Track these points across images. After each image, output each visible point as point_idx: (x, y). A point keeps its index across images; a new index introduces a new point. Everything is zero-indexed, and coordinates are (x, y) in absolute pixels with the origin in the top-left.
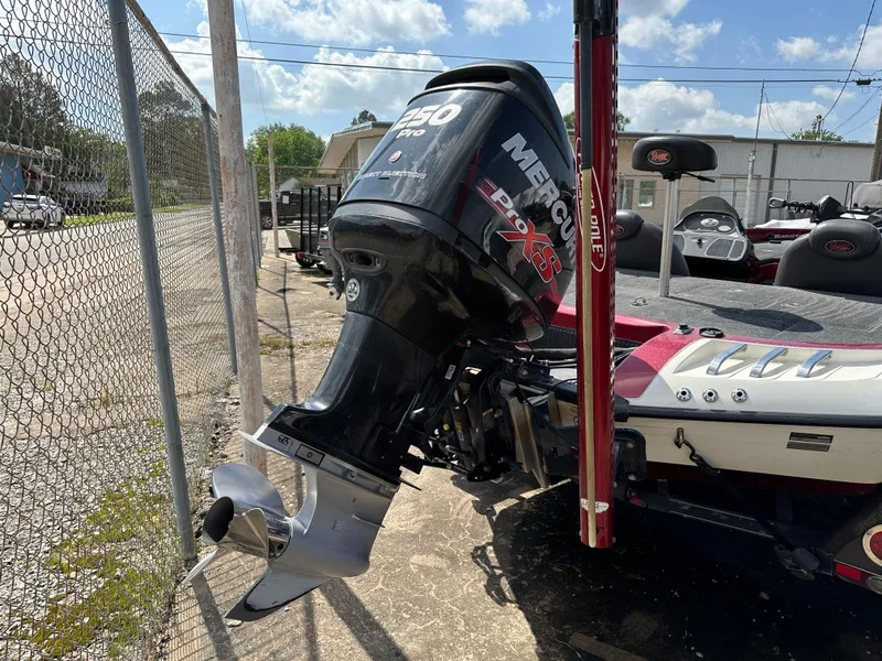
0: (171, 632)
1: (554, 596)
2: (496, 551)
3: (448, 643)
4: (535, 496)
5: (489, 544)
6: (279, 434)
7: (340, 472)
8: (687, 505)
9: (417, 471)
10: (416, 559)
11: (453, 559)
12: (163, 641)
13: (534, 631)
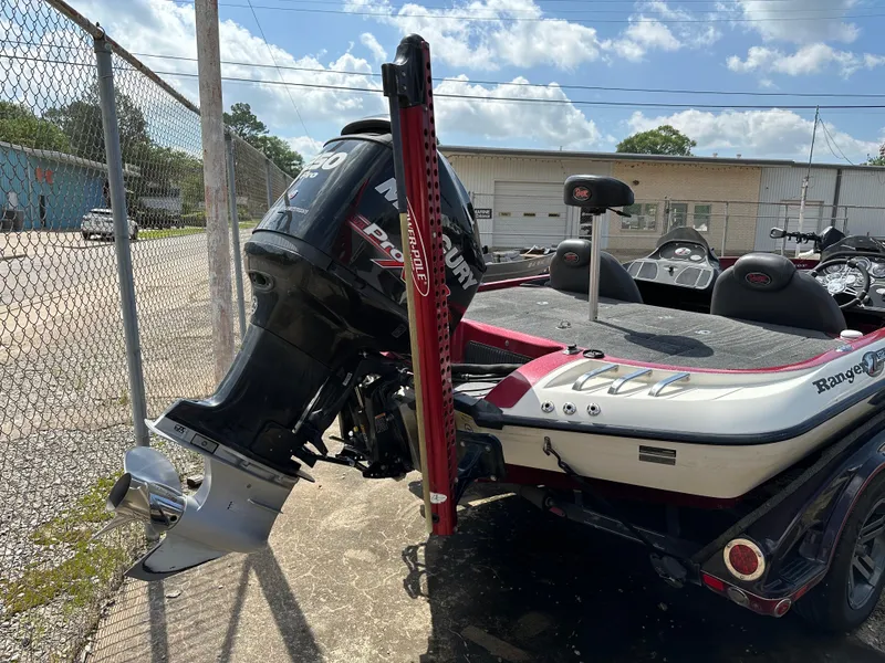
0: (118, 598)
1: (463, 592)
2: (426, 551)
3: (352, 625)
4: (481, 505)
5: (422, 545)
6: (176, 423)
7: (234, 460)
8: (597, 516)
9: (311, 465)
10: (351, 553)
11: (384, 555)
12: (108, 605)
13: (434, 621)
